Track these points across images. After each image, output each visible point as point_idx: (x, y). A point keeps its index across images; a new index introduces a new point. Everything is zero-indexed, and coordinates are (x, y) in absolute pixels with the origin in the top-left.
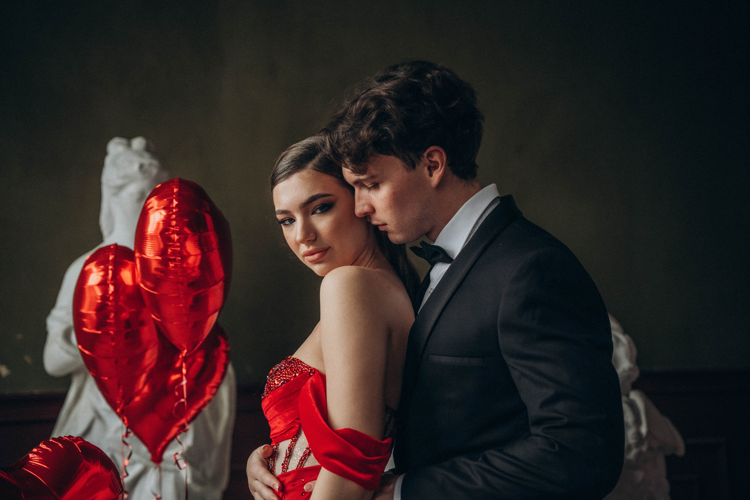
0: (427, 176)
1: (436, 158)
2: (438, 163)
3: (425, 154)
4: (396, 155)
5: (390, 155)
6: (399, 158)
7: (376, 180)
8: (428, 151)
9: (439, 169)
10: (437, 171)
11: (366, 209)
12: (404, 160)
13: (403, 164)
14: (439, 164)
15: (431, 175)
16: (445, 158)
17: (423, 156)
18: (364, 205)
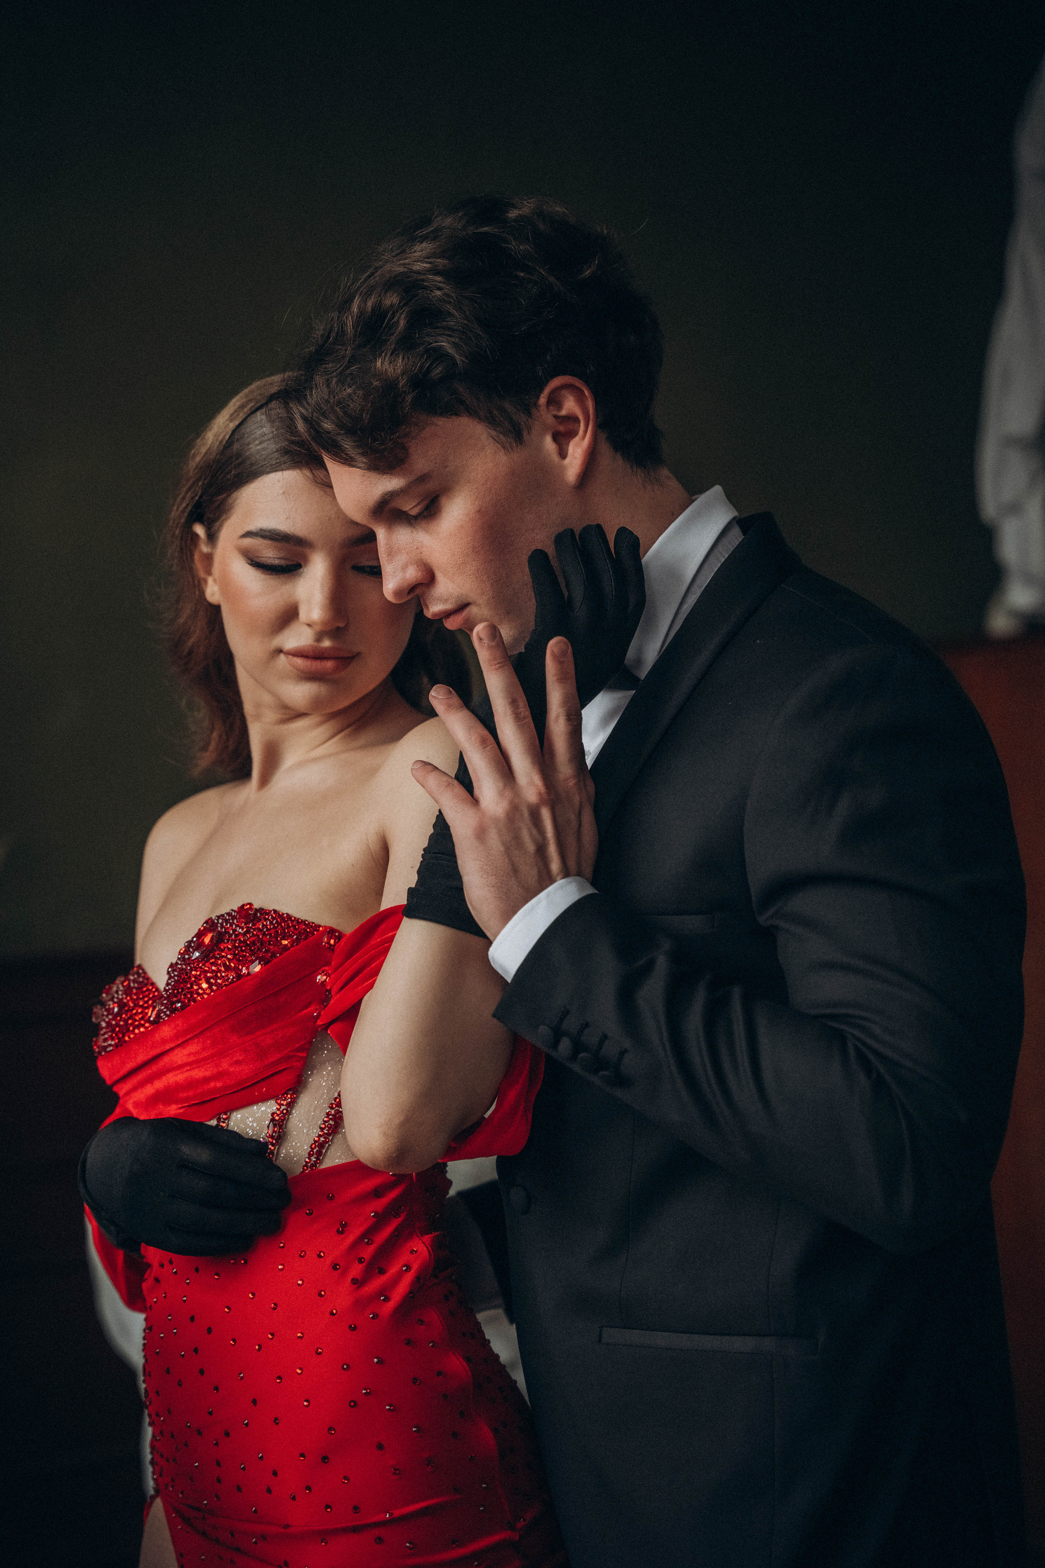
0: (555, 458)
1: (570, 405)
2: (576, 420)
3: (543, 400)
4: (472, 413)
5: (457, 414)
6: (480, 419)
7: (431, 486)
8: (547, 391)
9: (581, 432)
10: (577, 439)
11: (412, 574)
12: (491, 421)
13: (494, 433)
14: (579, 422)
15: (563, 455)
16: (590, 404)
17: (536, 404)
18: (404, 568)
